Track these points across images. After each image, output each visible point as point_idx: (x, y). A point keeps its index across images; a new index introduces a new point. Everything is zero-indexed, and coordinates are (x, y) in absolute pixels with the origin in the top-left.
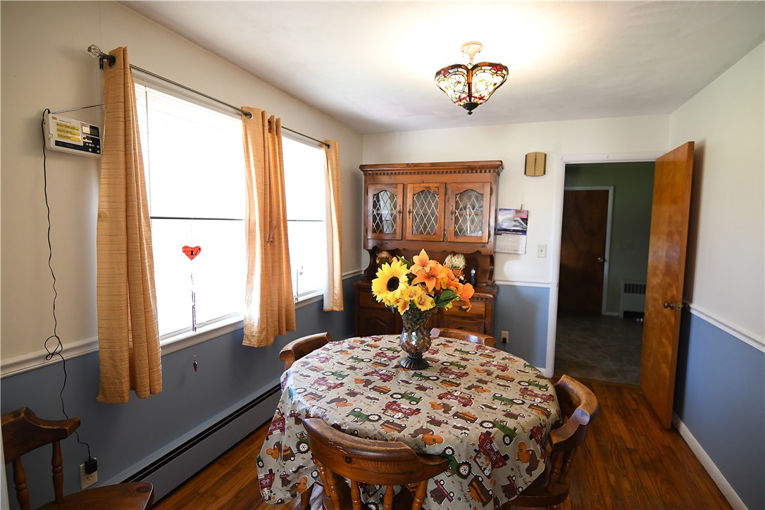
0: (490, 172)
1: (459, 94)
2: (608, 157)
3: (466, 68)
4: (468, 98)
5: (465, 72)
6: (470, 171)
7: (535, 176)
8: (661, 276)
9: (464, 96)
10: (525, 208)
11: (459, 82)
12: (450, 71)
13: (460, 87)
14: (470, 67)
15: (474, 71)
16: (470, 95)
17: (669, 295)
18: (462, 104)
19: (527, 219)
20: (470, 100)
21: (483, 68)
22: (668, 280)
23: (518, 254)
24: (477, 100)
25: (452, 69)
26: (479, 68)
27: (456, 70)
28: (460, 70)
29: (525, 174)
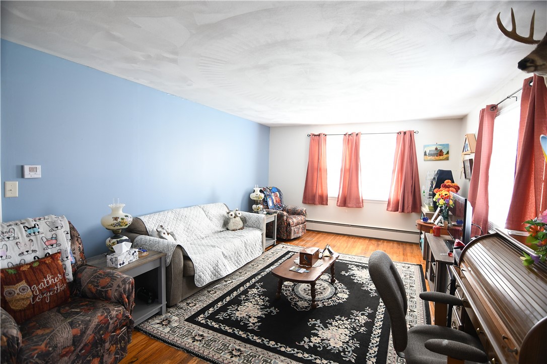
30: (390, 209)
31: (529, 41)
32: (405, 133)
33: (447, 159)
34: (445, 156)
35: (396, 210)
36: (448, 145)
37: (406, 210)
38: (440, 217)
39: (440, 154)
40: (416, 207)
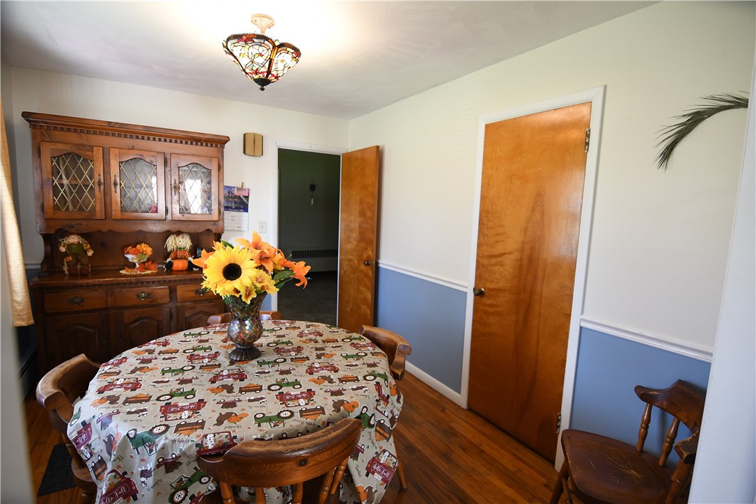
0: (216, 146)
1: (257, 67)
2: (311, 147)
3: (273, 43)
4: (266, 74)
5: (271, 47)
6: (194, 143)
7: (254, 156)
8: (355, 243)
9: (263, 70)
10: (246, 186)
11: (261, 55)
12: (255, 40)
13: (260, 60)
14: (277, 44)
15: (279, 50)
16: (269, 72)
17: (365, 256)
18: (257, 77)
19: (248, 197)
20: (267, 76)
21: (288, 49)
22: (363, 245)
23: (241, 231)
24: (273, 78)
25: (257, 38)
26: (285, 48)
27: (262, 41)
28: (266, 42)
29: (244, 152)
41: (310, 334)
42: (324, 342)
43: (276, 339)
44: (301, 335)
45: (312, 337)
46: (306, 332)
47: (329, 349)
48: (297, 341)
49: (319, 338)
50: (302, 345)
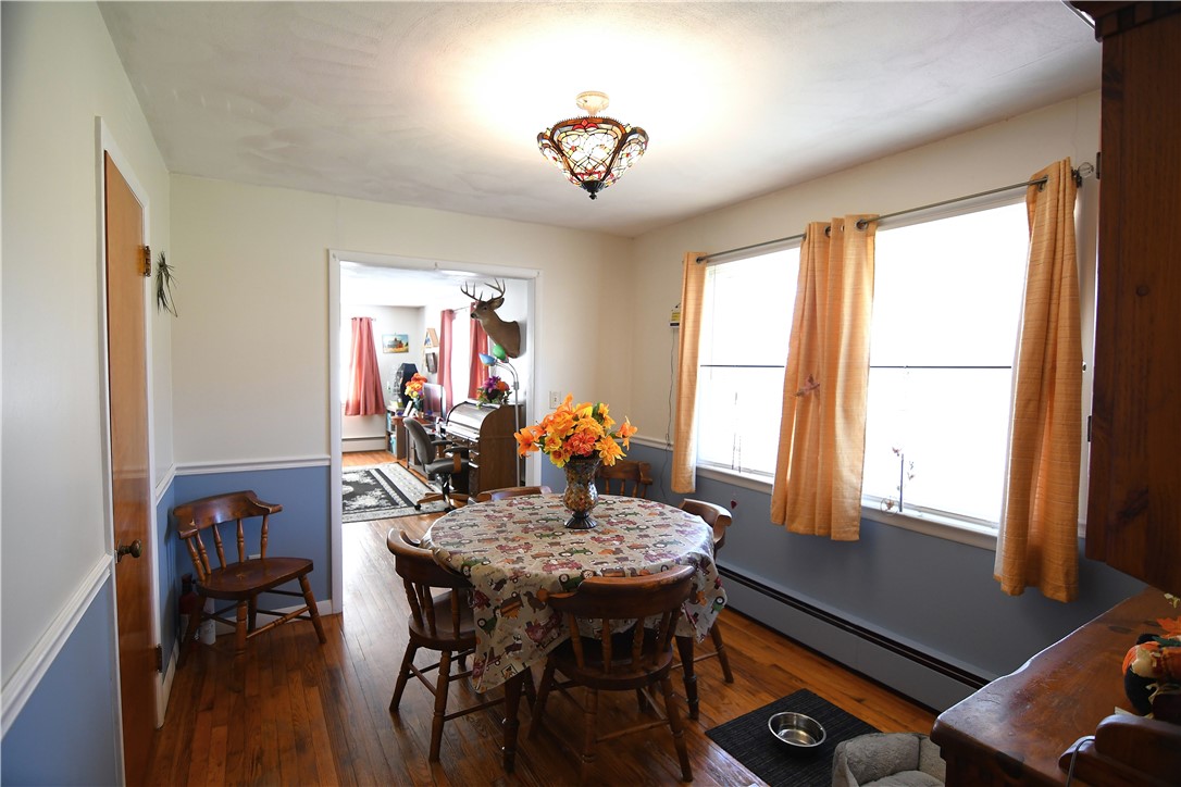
30: (350, 413)
31: (473, 297)
32: (361, 319)
33: (407, 351)
34: (405, 348)
35: (357, 412)
36: (406, 336)
37: (369, 412)
38: (414, 409)
39: (399, 345)
40: (380, 408)
41: (515, 548)
42: (497, 539)
43: (558, 540)
44: (528, 547)
45: (511, 545)
46: (521, 550)
47: (492, 531)
48: (531, 538)
49: (503, 543)
50: (524, 535)
